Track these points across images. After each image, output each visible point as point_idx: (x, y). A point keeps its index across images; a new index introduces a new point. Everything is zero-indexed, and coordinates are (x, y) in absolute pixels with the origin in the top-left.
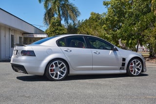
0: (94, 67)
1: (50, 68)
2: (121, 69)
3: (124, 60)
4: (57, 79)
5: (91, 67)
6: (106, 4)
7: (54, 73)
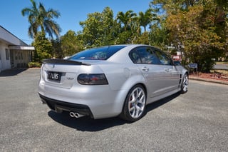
6: (81, 24)
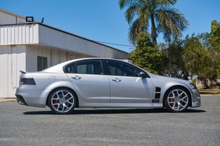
0: (112, 98)
1: (52, 99)
2: (153, 101)
3: (158, 89)
4: (62, 111)
5: (109, 98)
7: (57, 106)
